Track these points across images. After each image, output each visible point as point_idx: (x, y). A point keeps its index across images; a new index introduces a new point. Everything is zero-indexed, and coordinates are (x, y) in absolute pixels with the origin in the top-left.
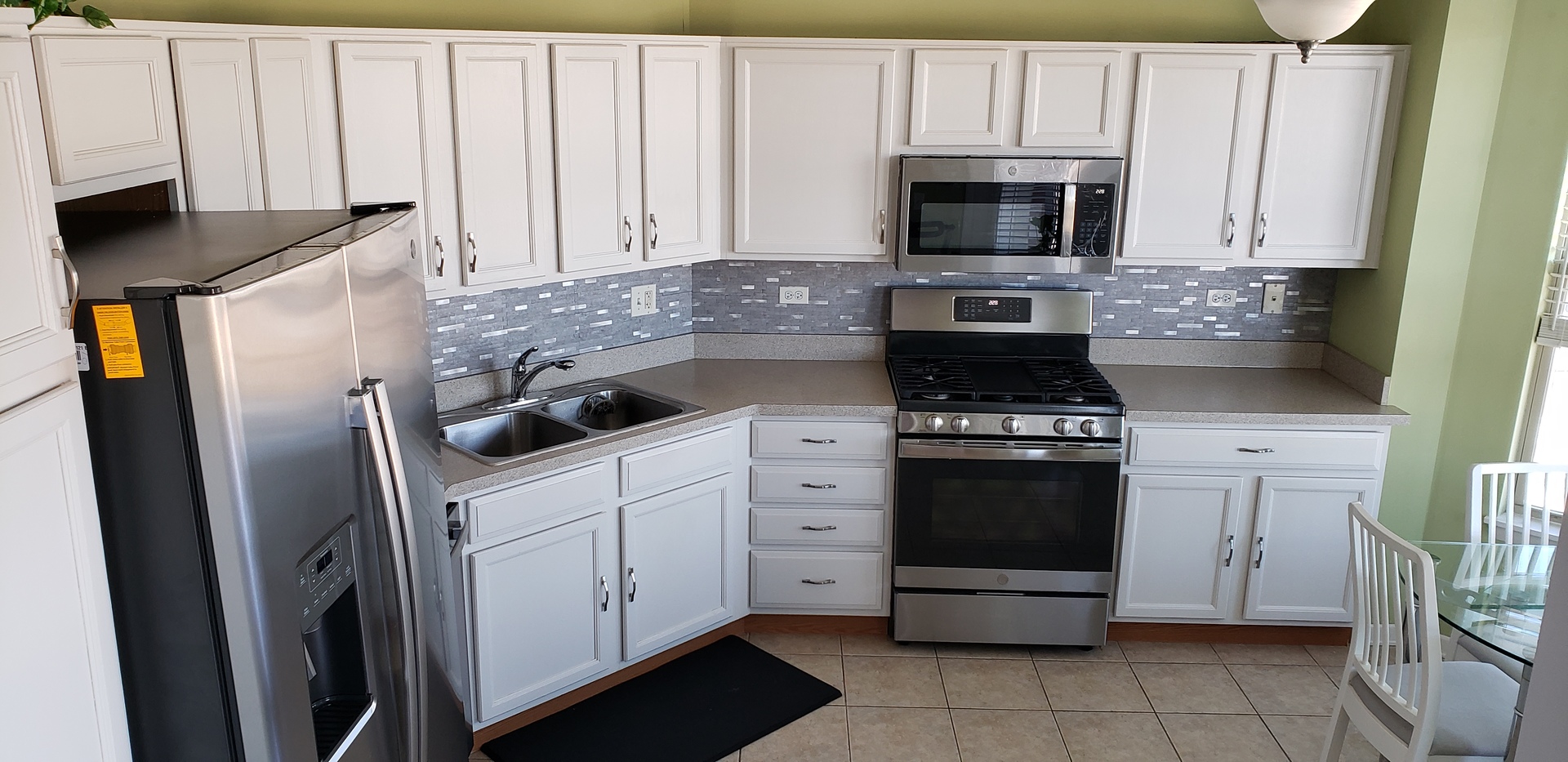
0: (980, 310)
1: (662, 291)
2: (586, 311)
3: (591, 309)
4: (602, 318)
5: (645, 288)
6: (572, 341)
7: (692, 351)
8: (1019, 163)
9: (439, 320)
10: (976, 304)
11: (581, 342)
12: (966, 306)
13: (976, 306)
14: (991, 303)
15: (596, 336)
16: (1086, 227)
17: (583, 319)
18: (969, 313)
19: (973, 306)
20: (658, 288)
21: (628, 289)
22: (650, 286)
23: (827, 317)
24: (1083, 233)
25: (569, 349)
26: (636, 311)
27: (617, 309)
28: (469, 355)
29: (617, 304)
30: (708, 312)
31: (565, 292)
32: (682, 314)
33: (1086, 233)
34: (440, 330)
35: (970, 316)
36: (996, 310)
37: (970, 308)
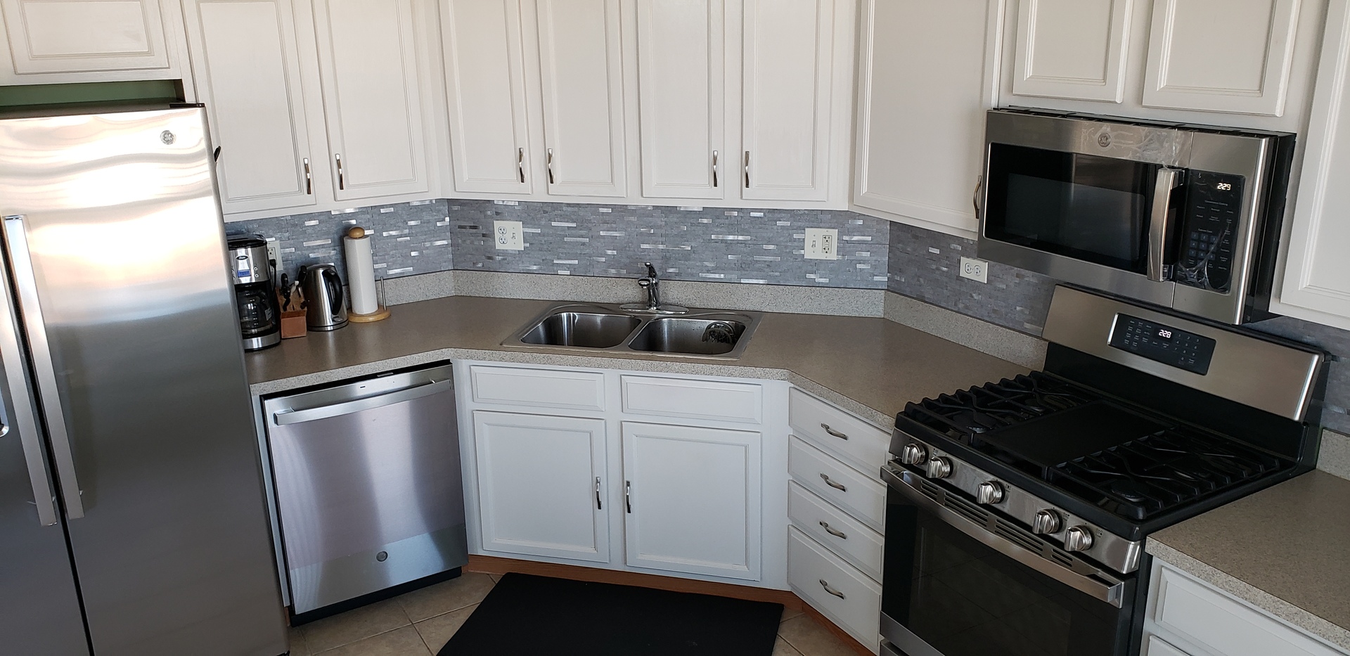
0: (1145, 340)
1: (846, 238)
2: (749, 242)
3: (755, 242)
4: (768, 252)
5: (824, 231)
6: (732, 269)
7: (881, 308)
8: (1112, 130)
9: (601, 225)
10: (1143, 329)
11: (743, 272)
12: (1130, 329)
13: (1142, 332)
14: (1163, 333)
15: (760, 270)
16: (1199, 241)
17: (747, 250)
18: (1131, 340)
19: (1138, 331)
20: (840, 234)
21: (802, 229)
22: (829, 230)
23: (1004, 304)
24: (1193, 249)
25: (730, 277)
26: (809, 253)
27: (786, 247)
28: (628, 261)
29: (787, 242)
30: (900, 271)
31: (727, 221)
32: (874, 267)
33: (1198, 249)
34: (602, 233)
35: (1130, 343)
36: (1165, 345)
37: (1133, 334)
